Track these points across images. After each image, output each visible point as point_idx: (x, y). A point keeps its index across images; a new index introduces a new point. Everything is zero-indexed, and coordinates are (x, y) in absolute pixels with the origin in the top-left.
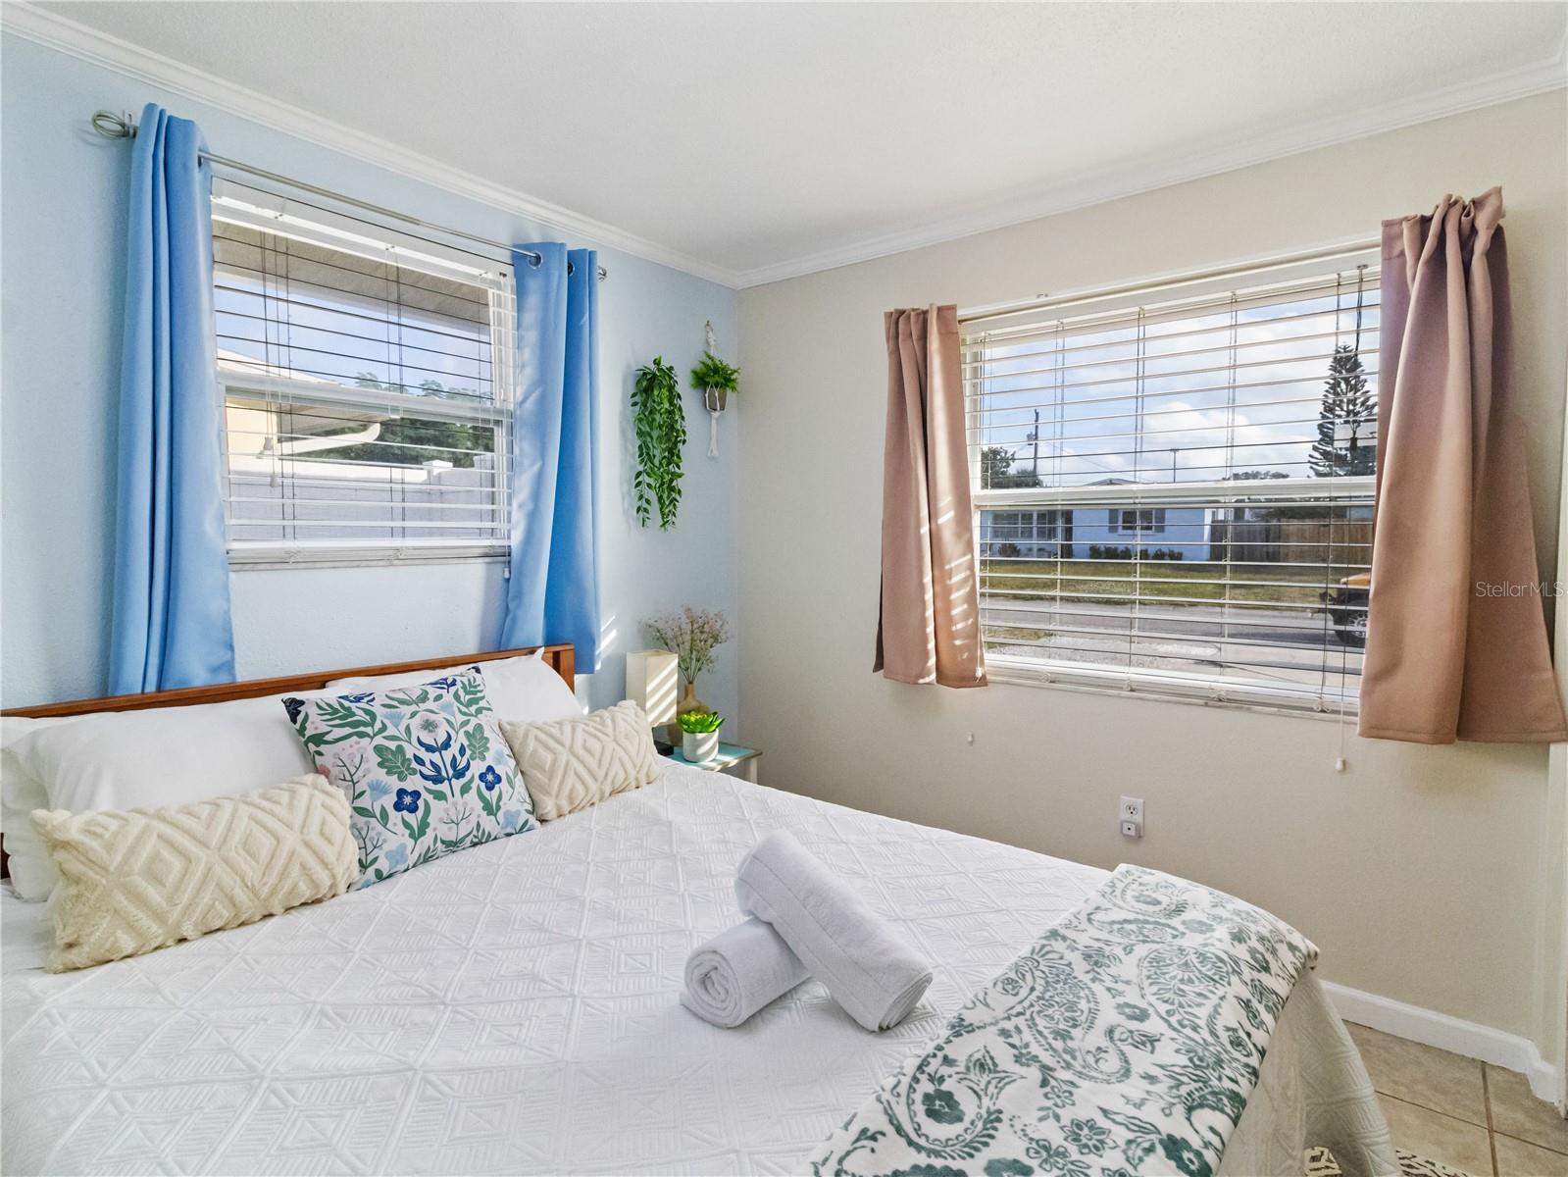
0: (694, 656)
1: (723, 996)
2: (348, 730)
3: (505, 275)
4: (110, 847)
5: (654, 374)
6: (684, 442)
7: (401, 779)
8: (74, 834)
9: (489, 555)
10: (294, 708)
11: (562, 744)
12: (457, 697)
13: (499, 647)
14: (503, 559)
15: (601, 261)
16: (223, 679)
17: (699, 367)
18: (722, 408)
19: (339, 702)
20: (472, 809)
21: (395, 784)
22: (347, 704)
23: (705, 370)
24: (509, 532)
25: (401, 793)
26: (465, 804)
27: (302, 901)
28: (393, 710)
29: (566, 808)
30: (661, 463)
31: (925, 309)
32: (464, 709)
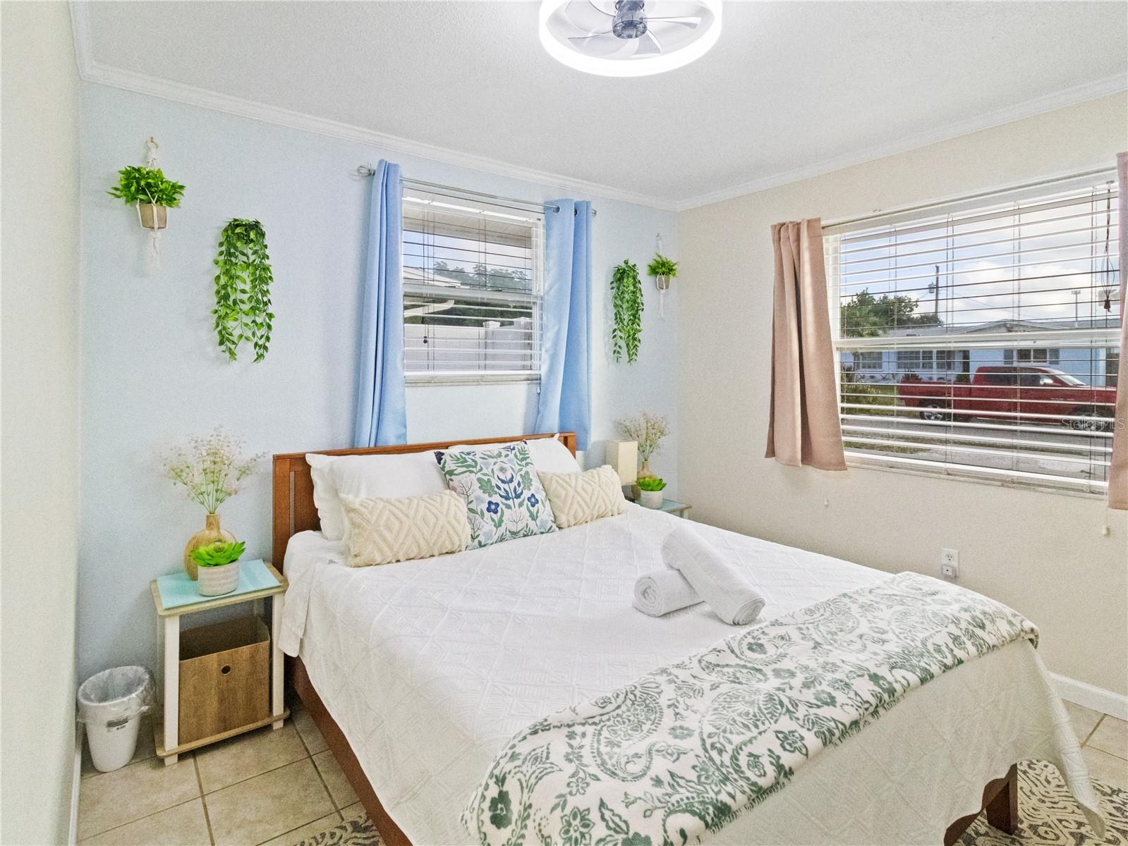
0: (648, 444)
1: (653, 600)
2: (465, 469)
3: (540, 220)
4: (371, 513)
5: (624, 269)
6: (643, 310)
7: (490, 496)
8: (357, 506)
9: (529, 379)
10: (439, 457)
11: (570, 486)
12: (516, 456)
13: (534, 433)
14: (536, 381)
15: (593, 206)
16: (401, 443)
17: (652, 263)
18: (667, 287)
19: (461, 456)
20: (524, 516)
21: (487, 498)
22: (463, 456)
23: (656, 264)
24: (540, 366)
25: (490, 503)
26: (521, 513)
27: (447, 551)
28: (485, 460)
29: (573, 522)
30: (628, 324)
31: (799, 222)
32: (519, 463)
